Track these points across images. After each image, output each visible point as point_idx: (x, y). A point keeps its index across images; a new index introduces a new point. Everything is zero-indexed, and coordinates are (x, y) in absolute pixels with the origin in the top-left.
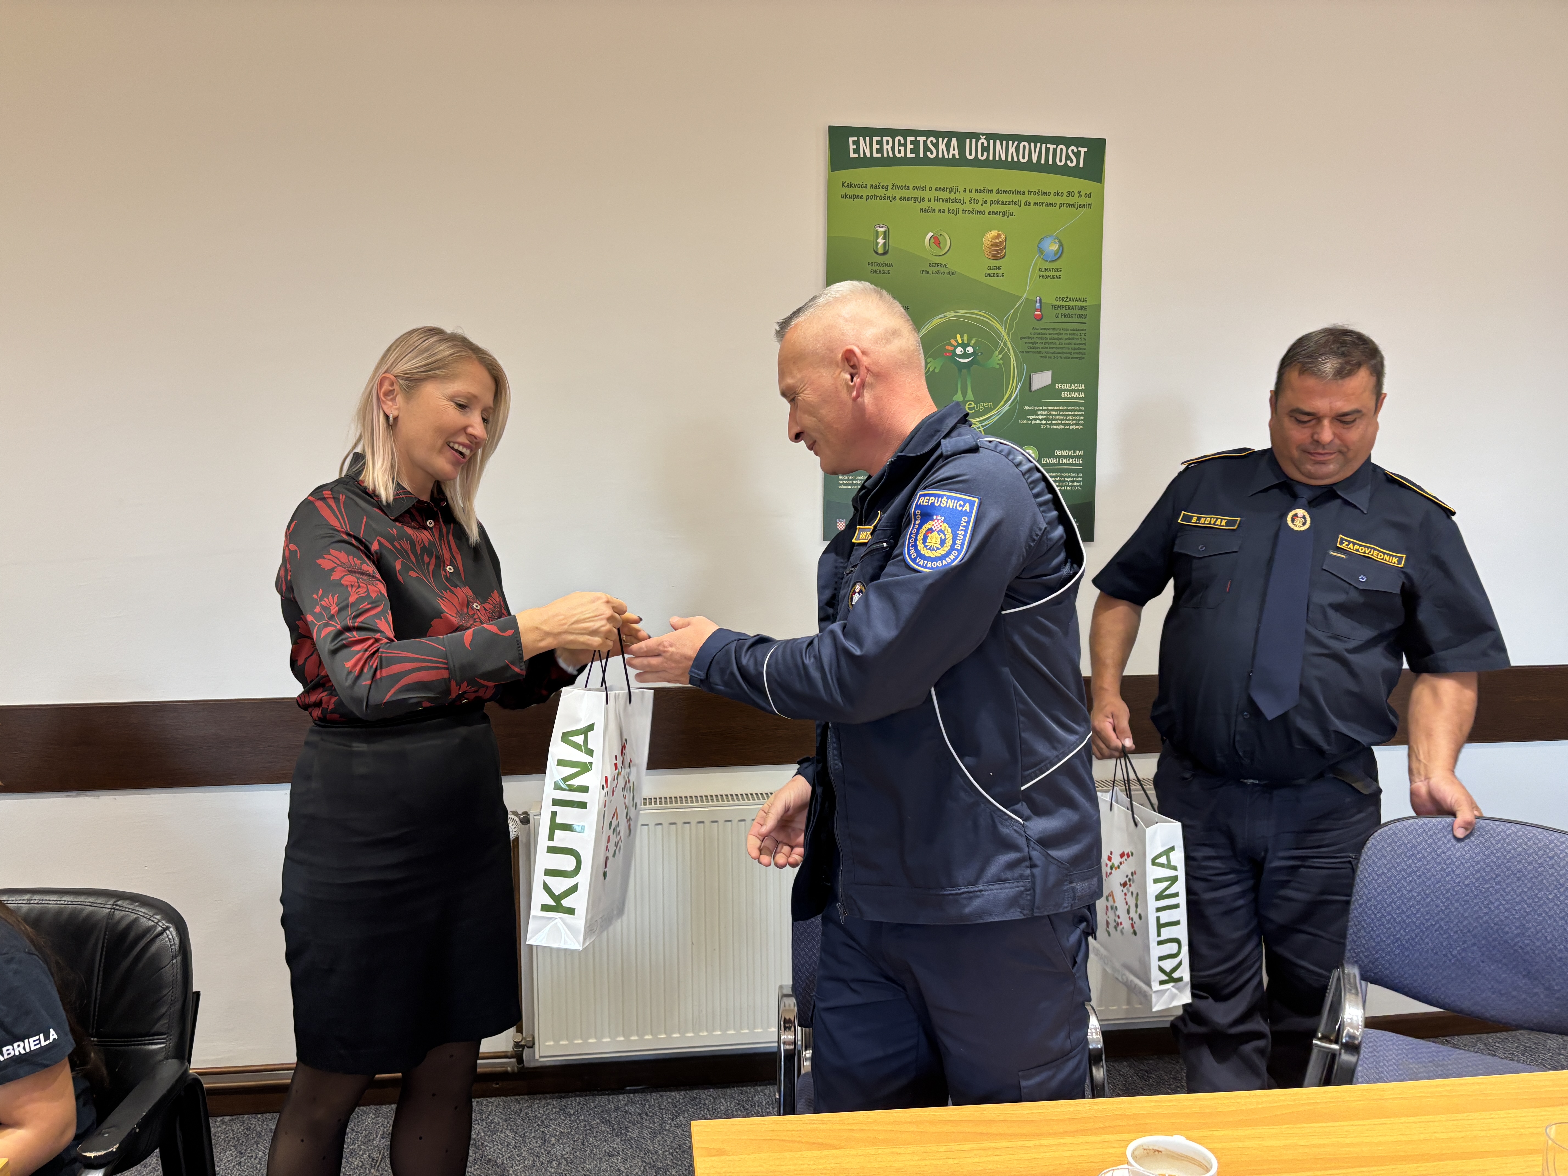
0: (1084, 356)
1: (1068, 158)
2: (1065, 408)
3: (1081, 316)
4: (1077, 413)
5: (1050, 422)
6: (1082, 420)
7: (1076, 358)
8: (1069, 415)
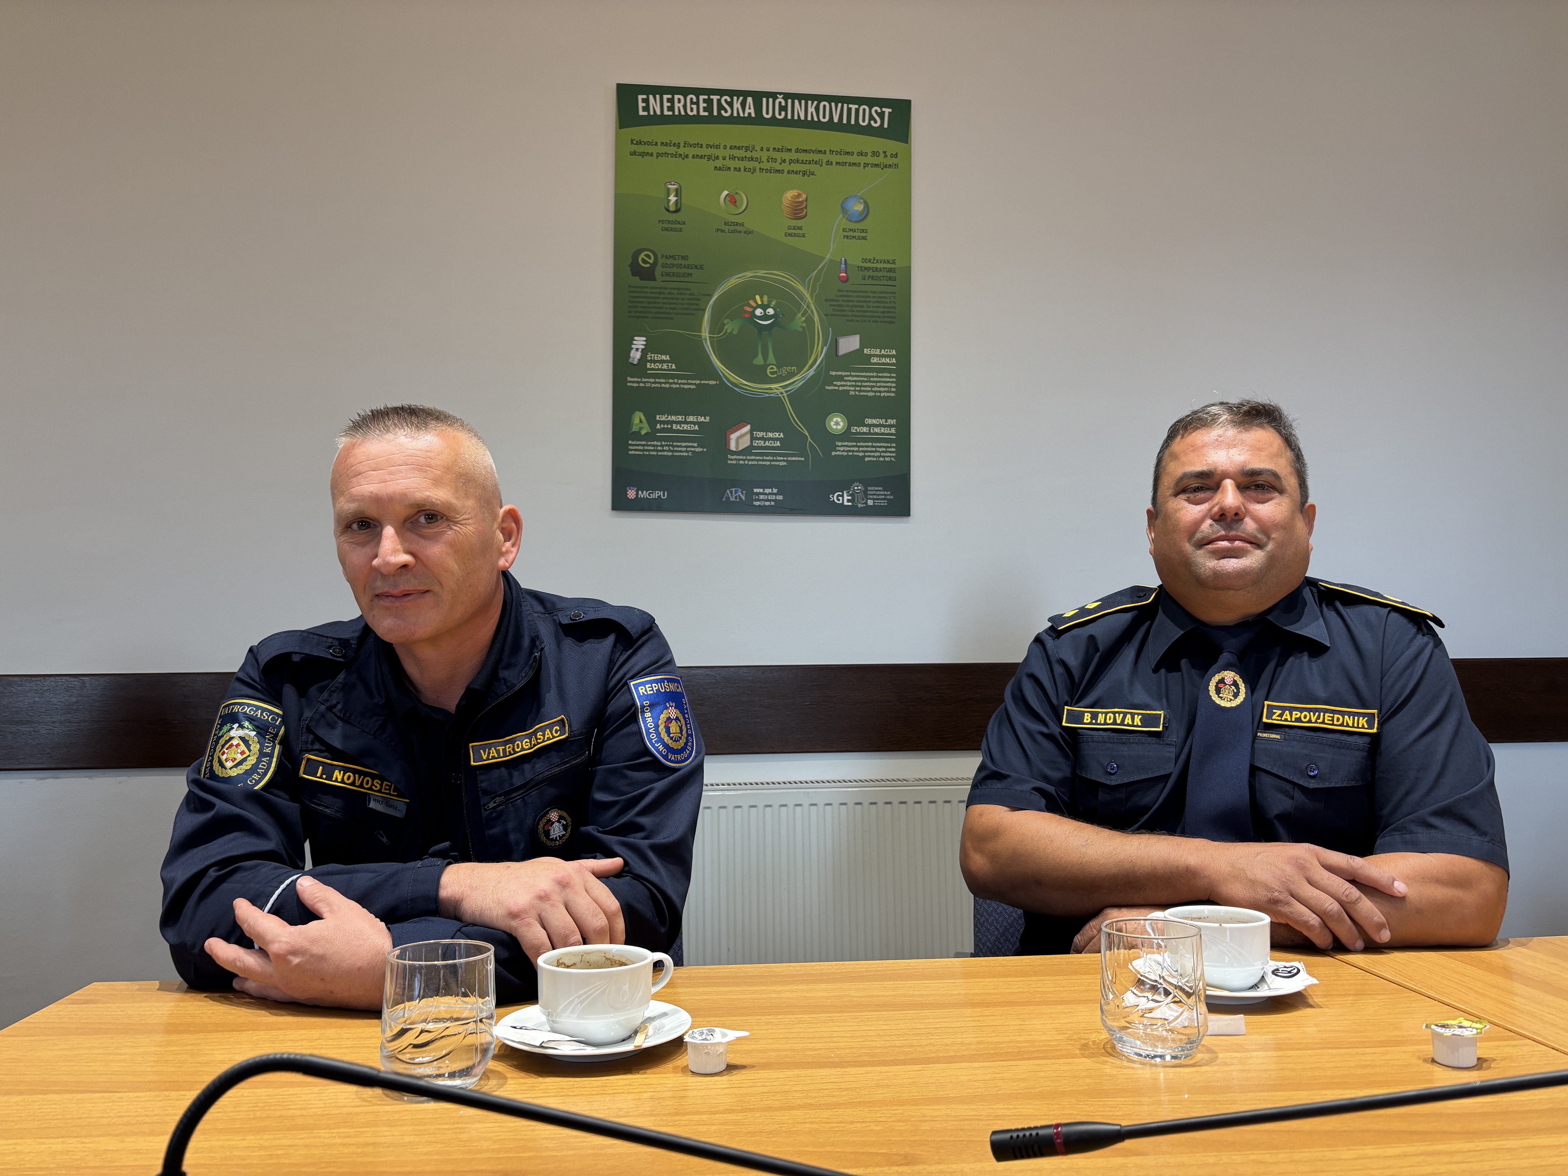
0: (894, 320)
1: (871, 118)
2: (875, 374)
3: (890, 278)
4: (888, 380)
5: (858, 389)
6: (894, 387)
7: (885, 322)
8: (879, 382)
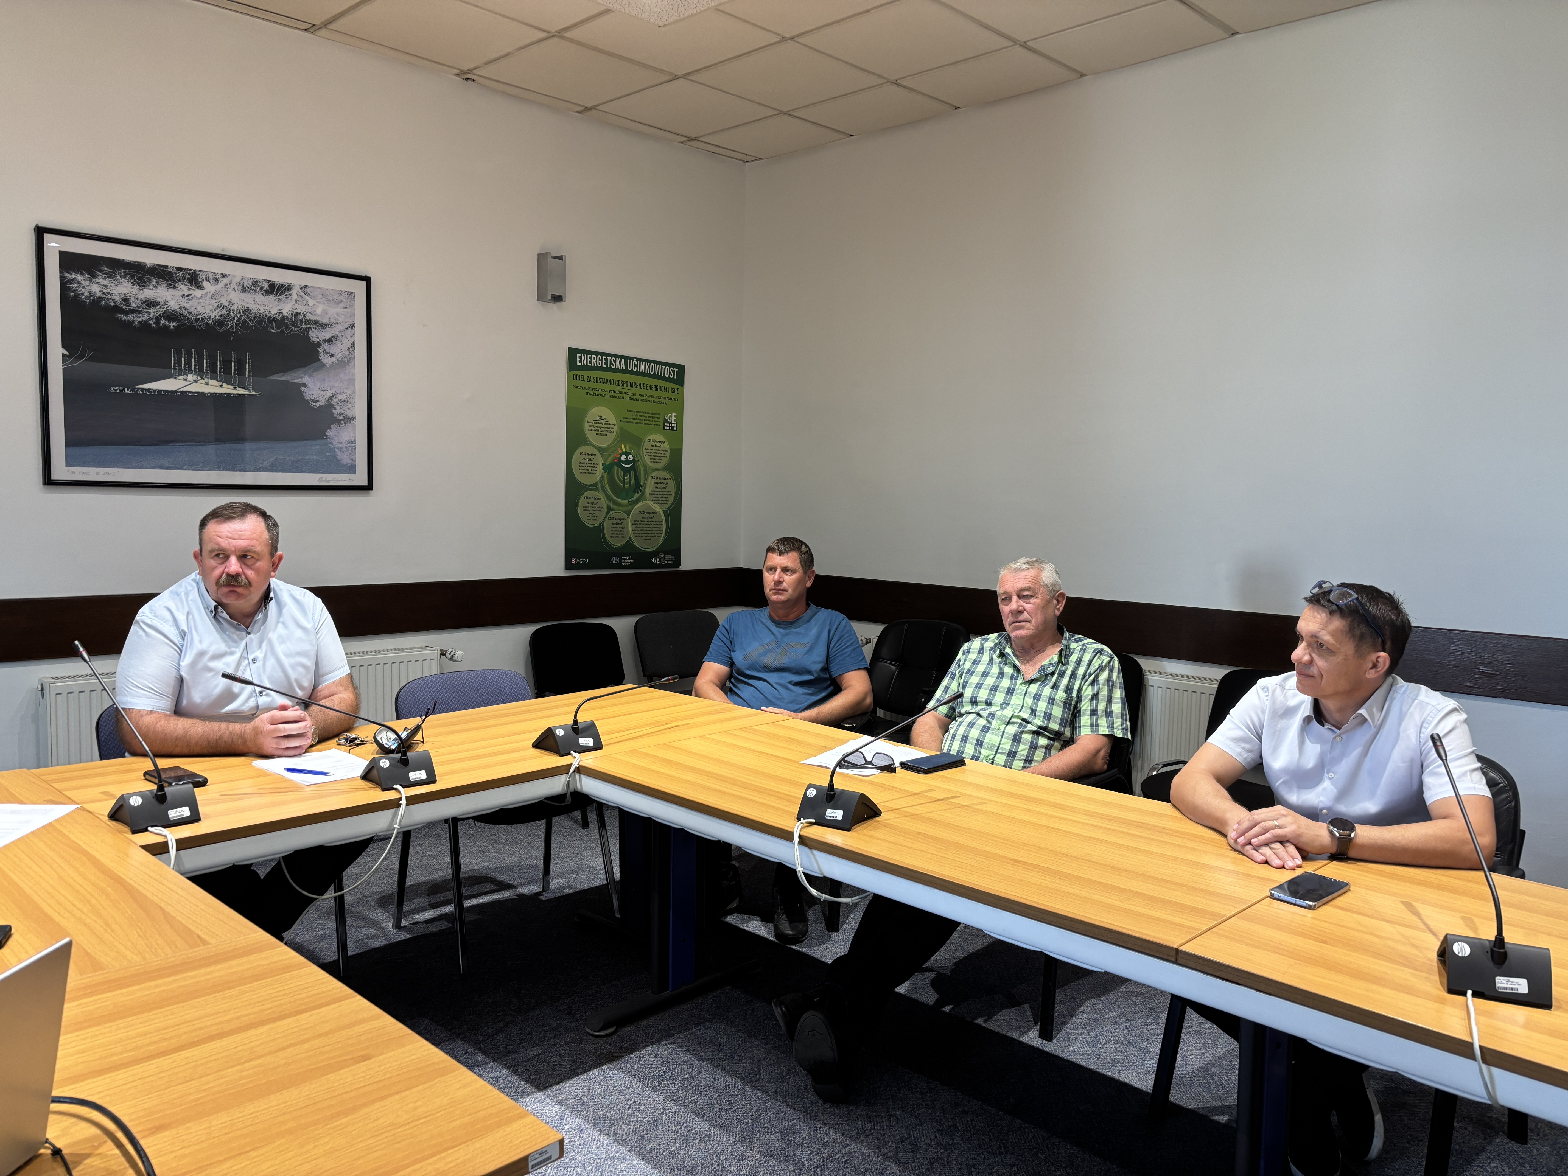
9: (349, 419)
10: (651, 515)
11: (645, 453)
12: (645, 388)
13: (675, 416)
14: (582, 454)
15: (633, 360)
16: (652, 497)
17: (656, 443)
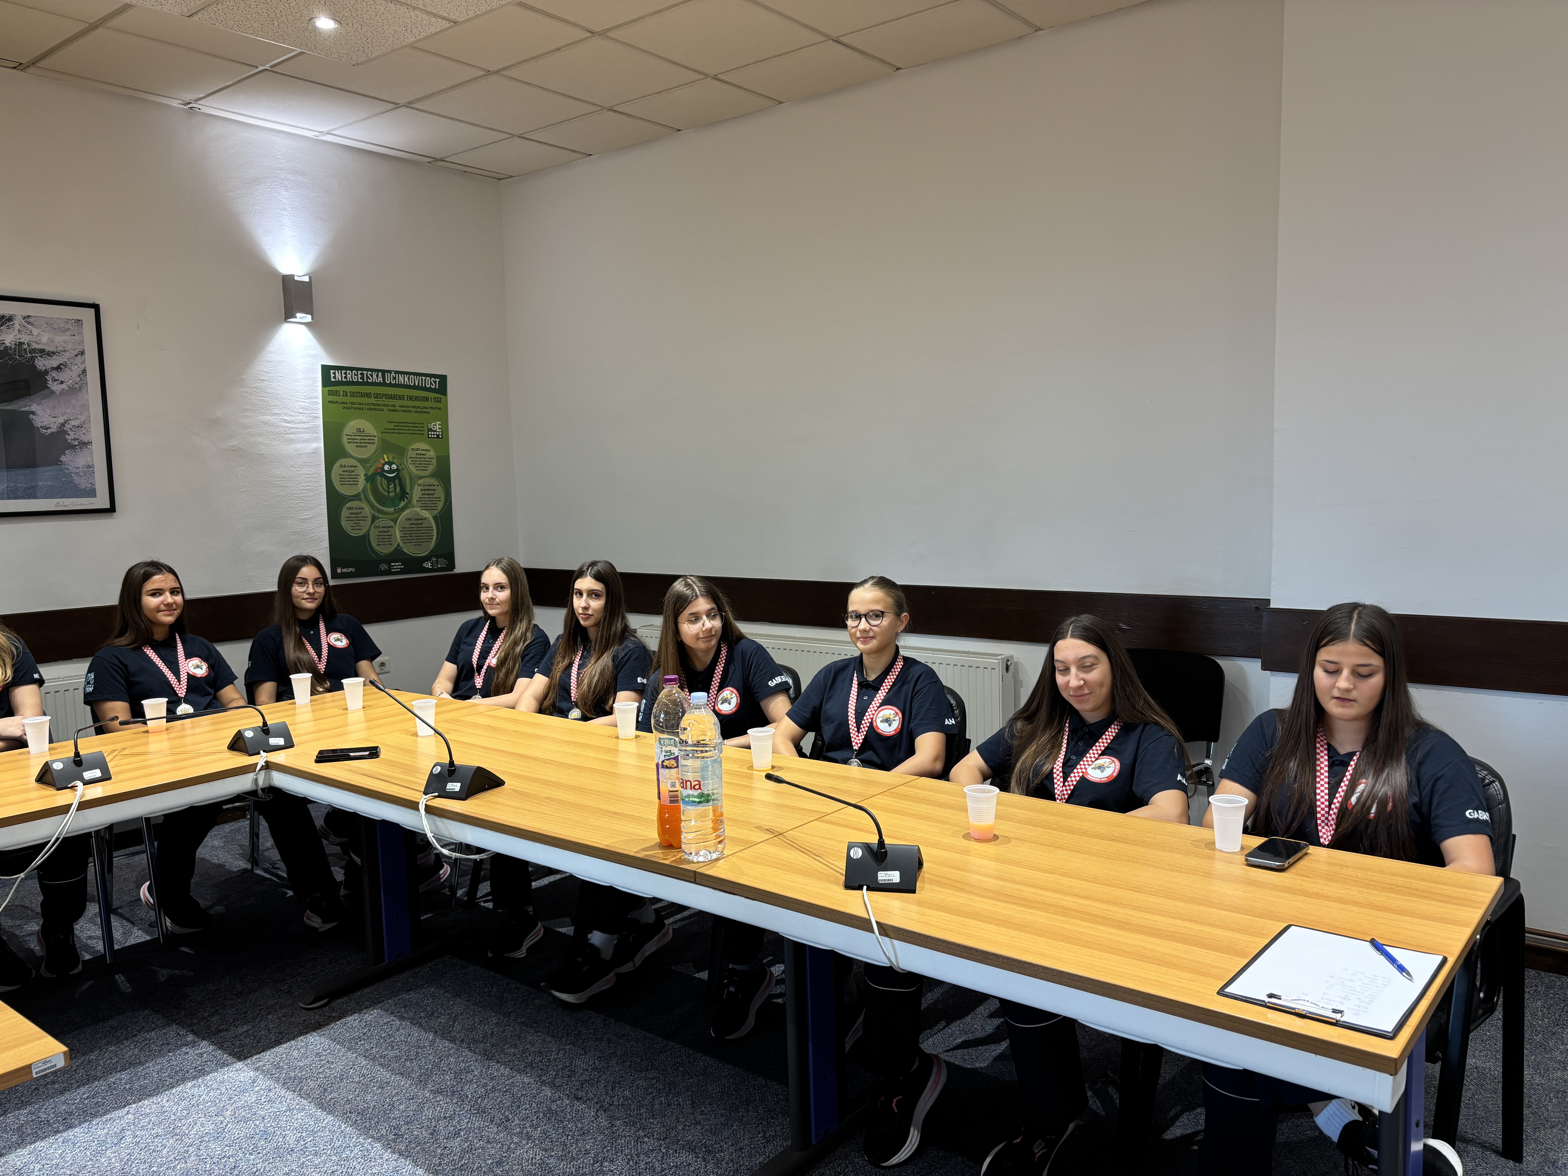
9: (85, 444)
10: (420, 522)
11: (410, 462)
12: (405, 399)
13: (439, 425)
14: (341, 466)
15: (391, 373)
16: (420, 504)
17: (420, 452)
